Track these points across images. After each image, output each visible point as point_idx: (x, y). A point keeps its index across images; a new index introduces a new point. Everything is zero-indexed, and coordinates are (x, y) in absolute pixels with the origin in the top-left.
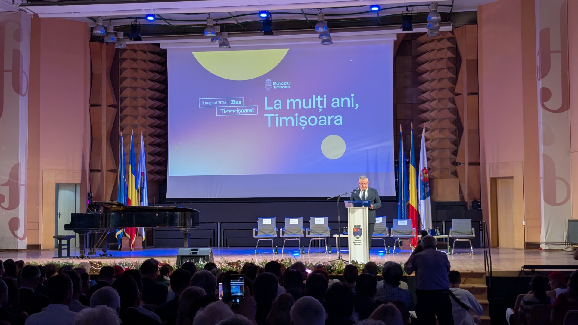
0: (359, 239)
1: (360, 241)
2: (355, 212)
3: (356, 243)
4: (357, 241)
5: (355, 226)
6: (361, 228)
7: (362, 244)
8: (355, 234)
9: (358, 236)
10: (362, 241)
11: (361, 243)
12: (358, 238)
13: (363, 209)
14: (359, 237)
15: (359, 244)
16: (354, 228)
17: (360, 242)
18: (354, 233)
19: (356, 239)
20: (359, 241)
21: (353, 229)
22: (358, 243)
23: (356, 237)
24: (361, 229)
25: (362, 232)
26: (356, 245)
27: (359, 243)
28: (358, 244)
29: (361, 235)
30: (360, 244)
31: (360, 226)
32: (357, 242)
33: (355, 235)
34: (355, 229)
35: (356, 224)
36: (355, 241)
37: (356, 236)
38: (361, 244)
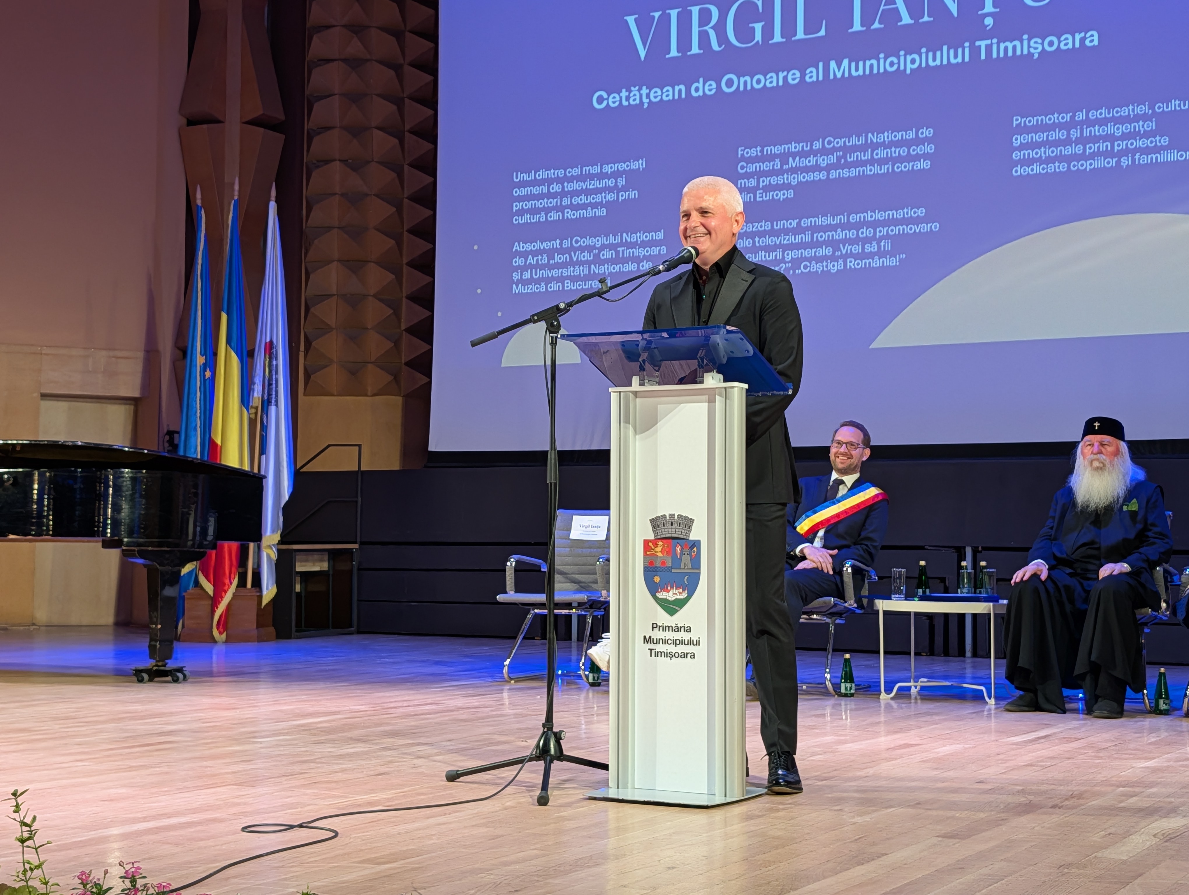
0: (680, 618)
1: (689, 630)
2: (658, 424)
3: (660, 648)
4: (665, 628)
5: (655, 523)
6: (692, 537)
7: (701, 651)
8: (657, 579)
9: (672, 595)
10: (699, 632)
11: (690, 642)
12: (672, 607)
13: (710, 395)
14: (681, 603)
15: (681, 649)
16: (652, 537)
17: (686, 636)
18: (650, 570)
19: (663, 618)
20: (678, 629)
21: (646, 542)
22: (675, 643)
23: (665, 605)
24: (696, 544)
25: (699, 569)
26: (661, 659)
27: (682, 642)
28: (672, 648)
29: (691, 587)
30: (684, 656)
31: (687, 523)
32: (670, 635)
33: (653, 589)
34: (655, 542)
35: (664, 510)
36: (654, 626)
37: (662, 595)
38: (693, 656)
